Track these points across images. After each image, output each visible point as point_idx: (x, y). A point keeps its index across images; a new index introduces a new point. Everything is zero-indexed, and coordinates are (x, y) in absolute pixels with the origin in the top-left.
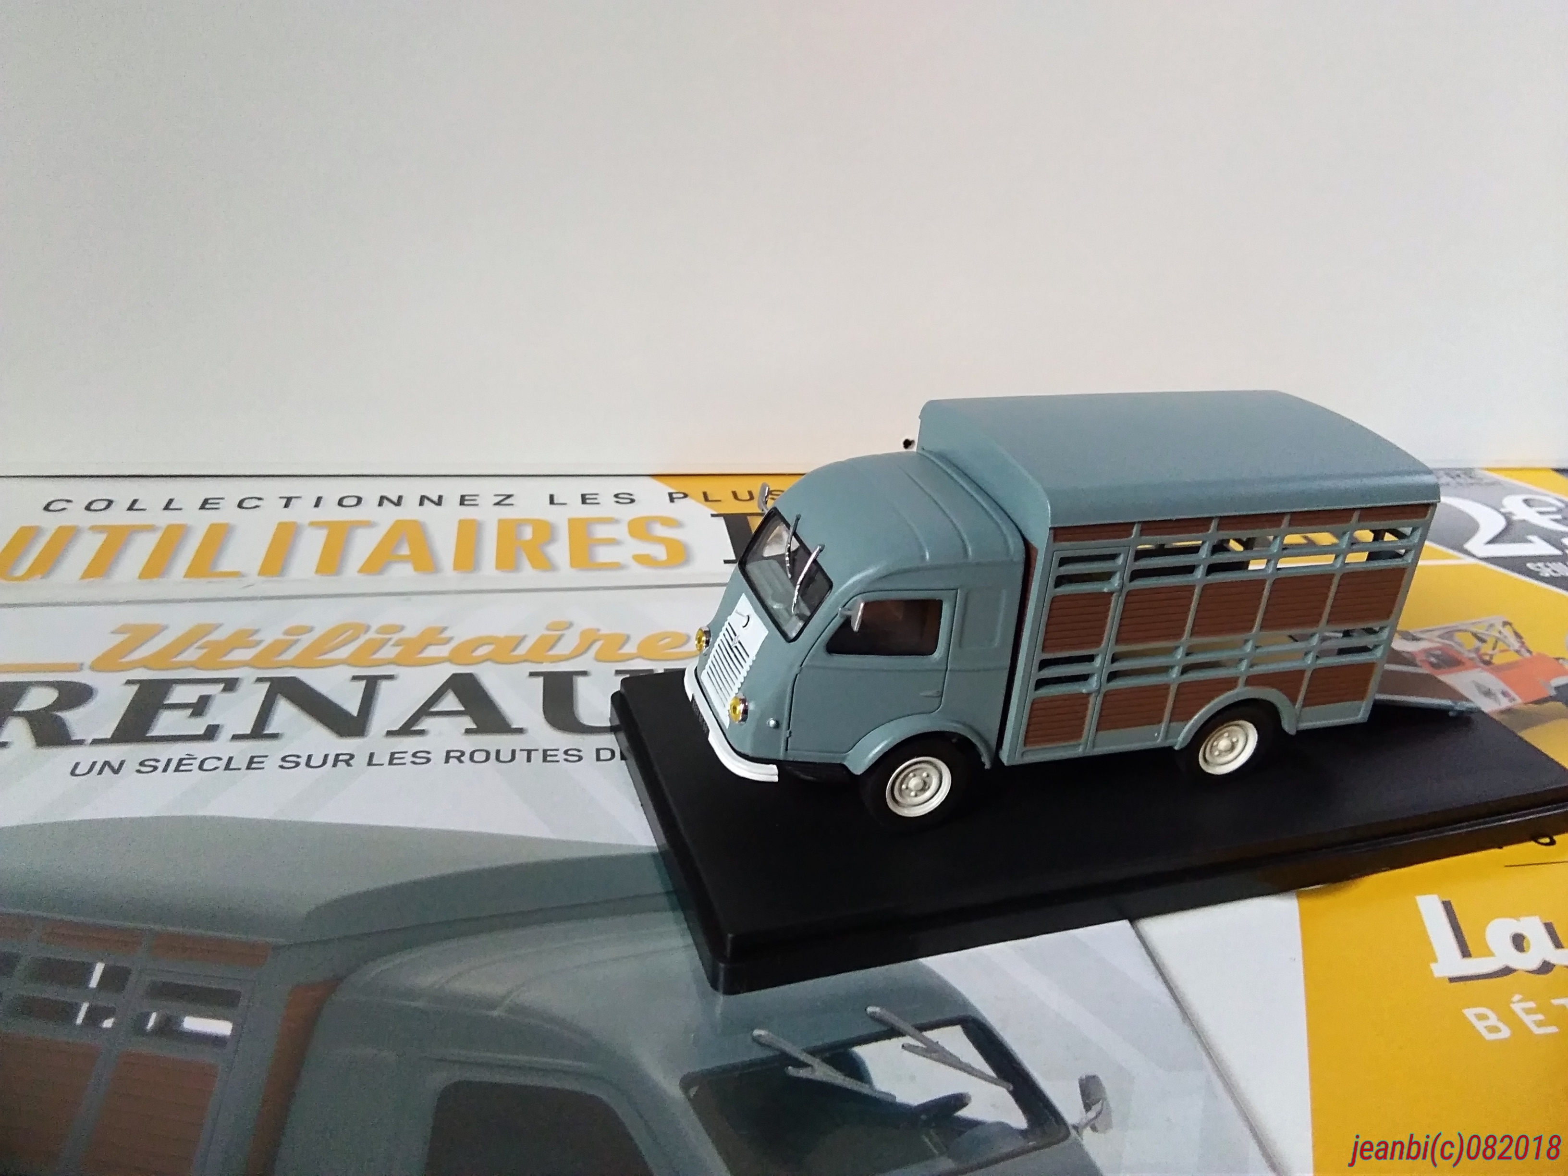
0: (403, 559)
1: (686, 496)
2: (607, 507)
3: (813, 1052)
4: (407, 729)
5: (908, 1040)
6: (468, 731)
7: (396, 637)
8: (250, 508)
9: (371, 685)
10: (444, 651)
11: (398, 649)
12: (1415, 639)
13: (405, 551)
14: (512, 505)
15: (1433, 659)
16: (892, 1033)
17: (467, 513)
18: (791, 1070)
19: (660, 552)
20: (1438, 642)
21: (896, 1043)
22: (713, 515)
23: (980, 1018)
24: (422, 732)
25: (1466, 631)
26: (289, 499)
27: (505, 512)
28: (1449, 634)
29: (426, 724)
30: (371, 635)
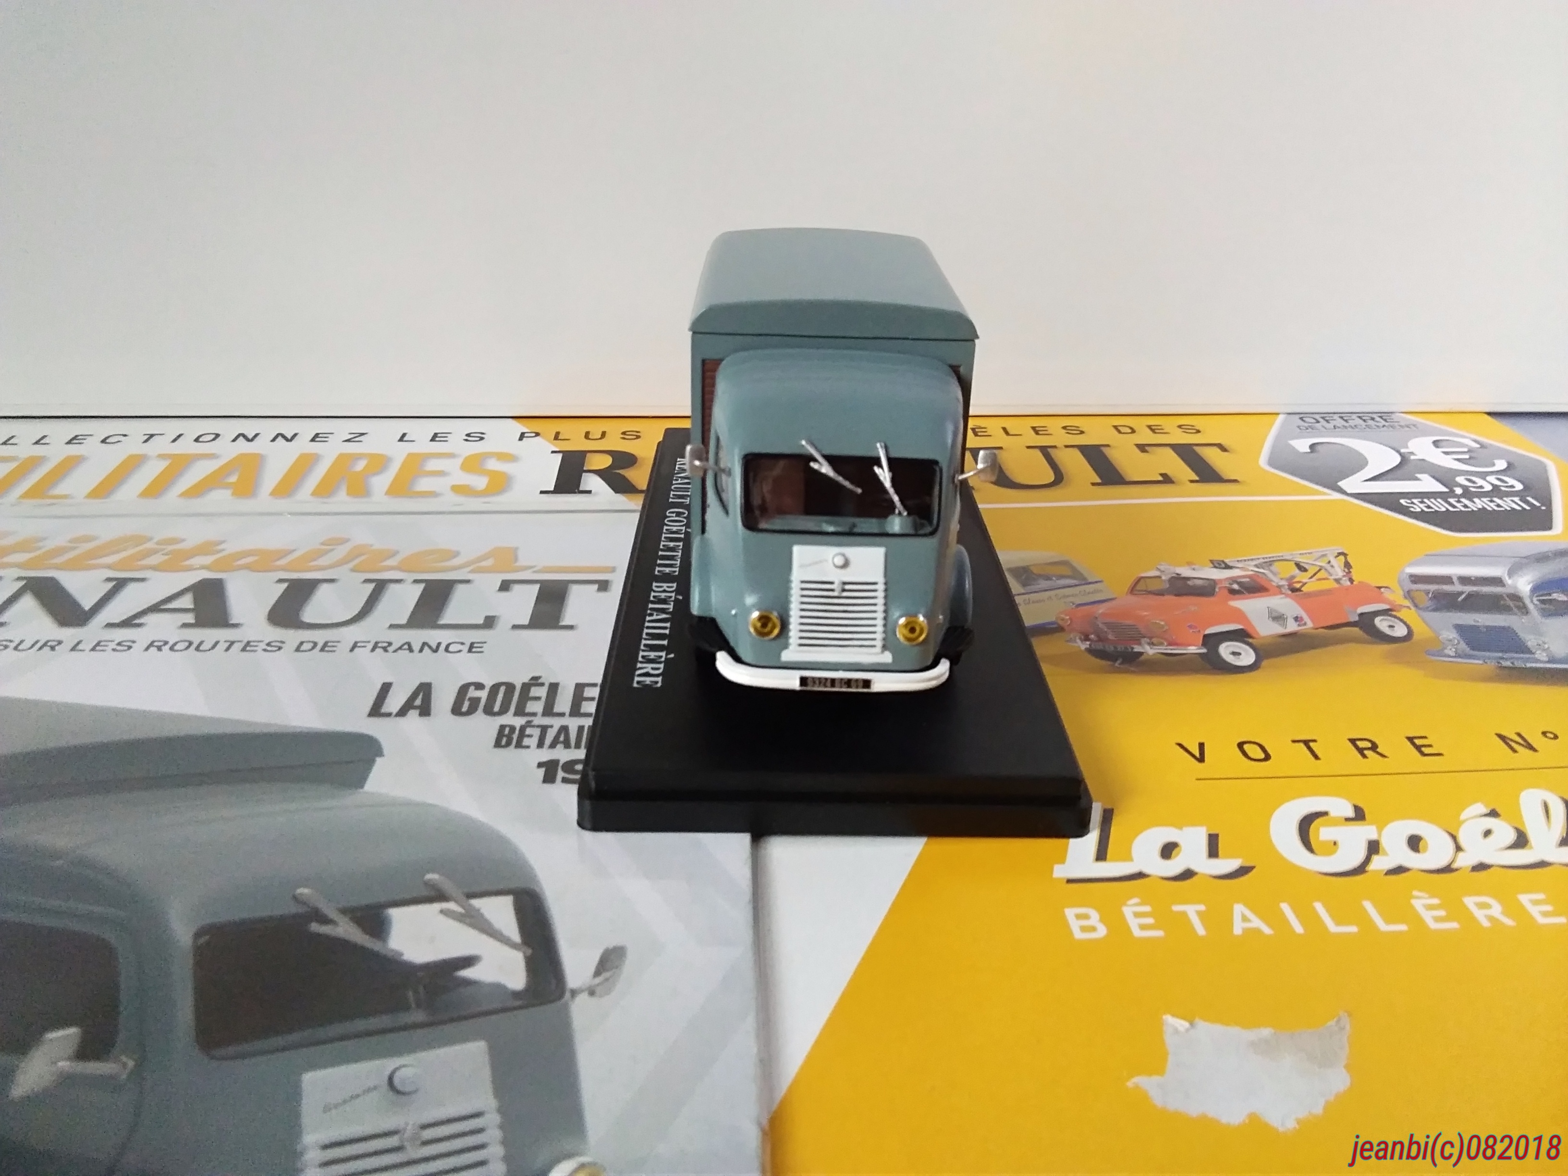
0: (227, 486)
1: (537, 434)
2: (456, 444)
3: (344, 911)
4: (127, 623)
5: (451, 906)
6: (185, 625)
7: (170, 548)
8: (115, 443)
9: (120, 584)
10: (208, 560)
11: (166, 557)
12: (1228, 567)
13: (233, 479)
14: (361, 441)
15: (1236, 587)
16: (437, 896)
17: (316, 447)
18: (315, 927)
19: (480, 482)
20: (1252, 571)
21: (437, 906)
22: (553, 452)
23: (537, 890)
24: (139, 625)
25: (1290, 561)
26: (152, 436)
27: (352, 448)
28: (1269, 563)
29: (151, 619)
30: (149, 545)
